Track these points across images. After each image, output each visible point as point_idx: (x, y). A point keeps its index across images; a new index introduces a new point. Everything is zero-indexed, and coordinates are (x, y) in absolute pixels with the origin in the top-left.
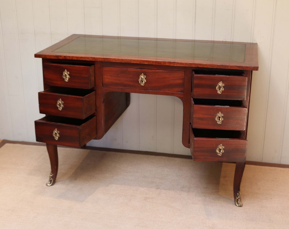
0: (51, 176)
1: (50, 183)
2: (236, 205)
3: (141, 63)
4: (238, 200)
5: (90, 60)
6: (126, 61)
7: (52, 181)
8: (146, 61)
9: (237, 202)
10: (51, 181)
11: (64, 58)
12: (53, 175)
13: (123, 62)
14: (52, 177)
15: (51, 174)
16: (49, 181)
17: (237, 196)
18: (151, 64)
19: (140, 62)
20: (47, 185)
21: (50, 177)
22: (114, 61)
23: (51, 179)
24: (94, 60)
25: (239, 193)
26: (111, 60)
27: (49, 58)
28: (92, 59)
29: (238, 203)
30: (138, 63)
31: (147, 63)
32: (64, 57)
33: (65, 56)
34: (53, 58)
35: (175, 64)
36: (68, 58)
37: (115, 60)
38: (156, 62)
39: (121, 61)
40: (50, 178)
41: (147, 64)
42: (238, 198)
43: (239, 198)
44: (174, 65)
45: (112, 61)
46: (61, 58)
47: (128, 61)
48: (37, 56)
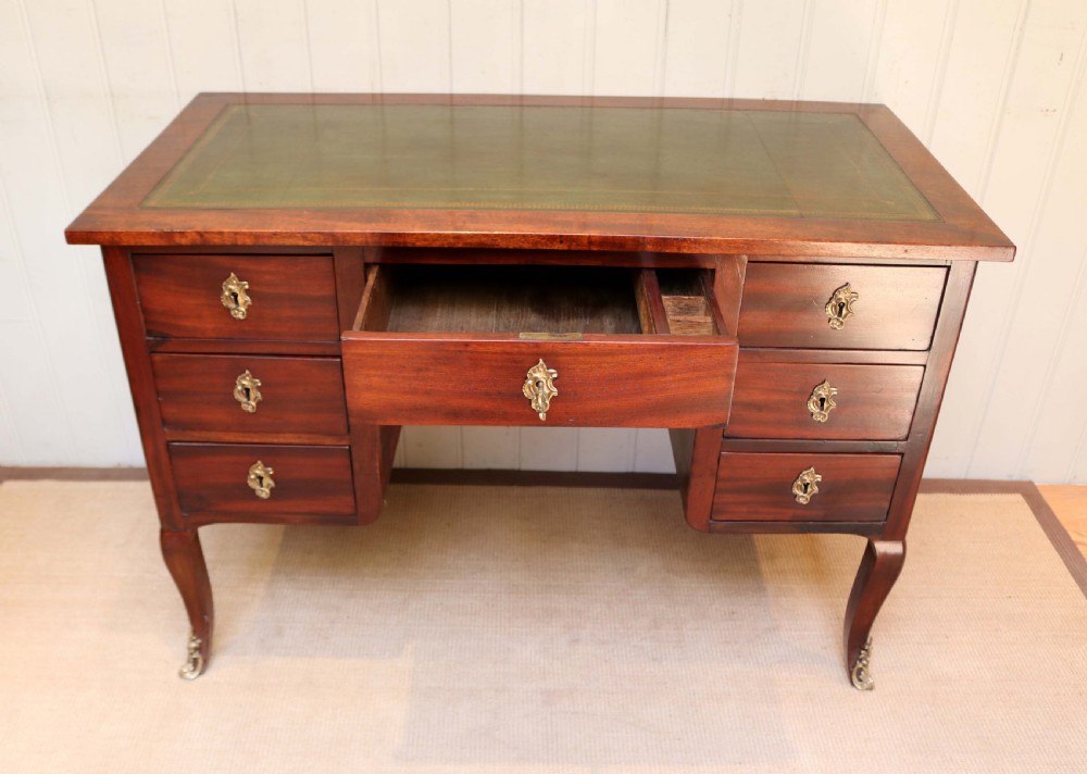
0: (194, 645)
1: (194, 670)
2: (852, 684)
3: (540, 247)
4: (861, 670)
5: (314, 244)
6: (475, 240)
7: (200, 662)
8: (562, 239)
9: (859, 673)
10: (195, 662)
11: (198, 240)
12: (199, 641)
13: (460, 245)
14: (196, 649)
15: (194, 641)
16: (189, 662)
17: (861, 660)
18: (580, 248)
19: (536, 243)
20: (181, 675)
21: (189, 649)
22: (418, 244)
23: (195, 656)
24: (330, 244)
25: (867, 650)
26: (408, 240)
27: (132, 243)
28: (322, 238)
29: (860, 680)
30: (526, 246)
31: (563, 247)
32: (198, 237)
33: (200, 234)
34: (147, 242)
35: (685, 244)
36: (217, 241)
37: (425, 240)
38: (604, 241)
39: (452, 241)
40: (191, 654)
41: (566, 248)
42: (860, 666)
43: (864, 665)
44: (679, 248)
45: (410, 245)
46: (184, 241)
47: (484, 239)
48: (74, 236)
